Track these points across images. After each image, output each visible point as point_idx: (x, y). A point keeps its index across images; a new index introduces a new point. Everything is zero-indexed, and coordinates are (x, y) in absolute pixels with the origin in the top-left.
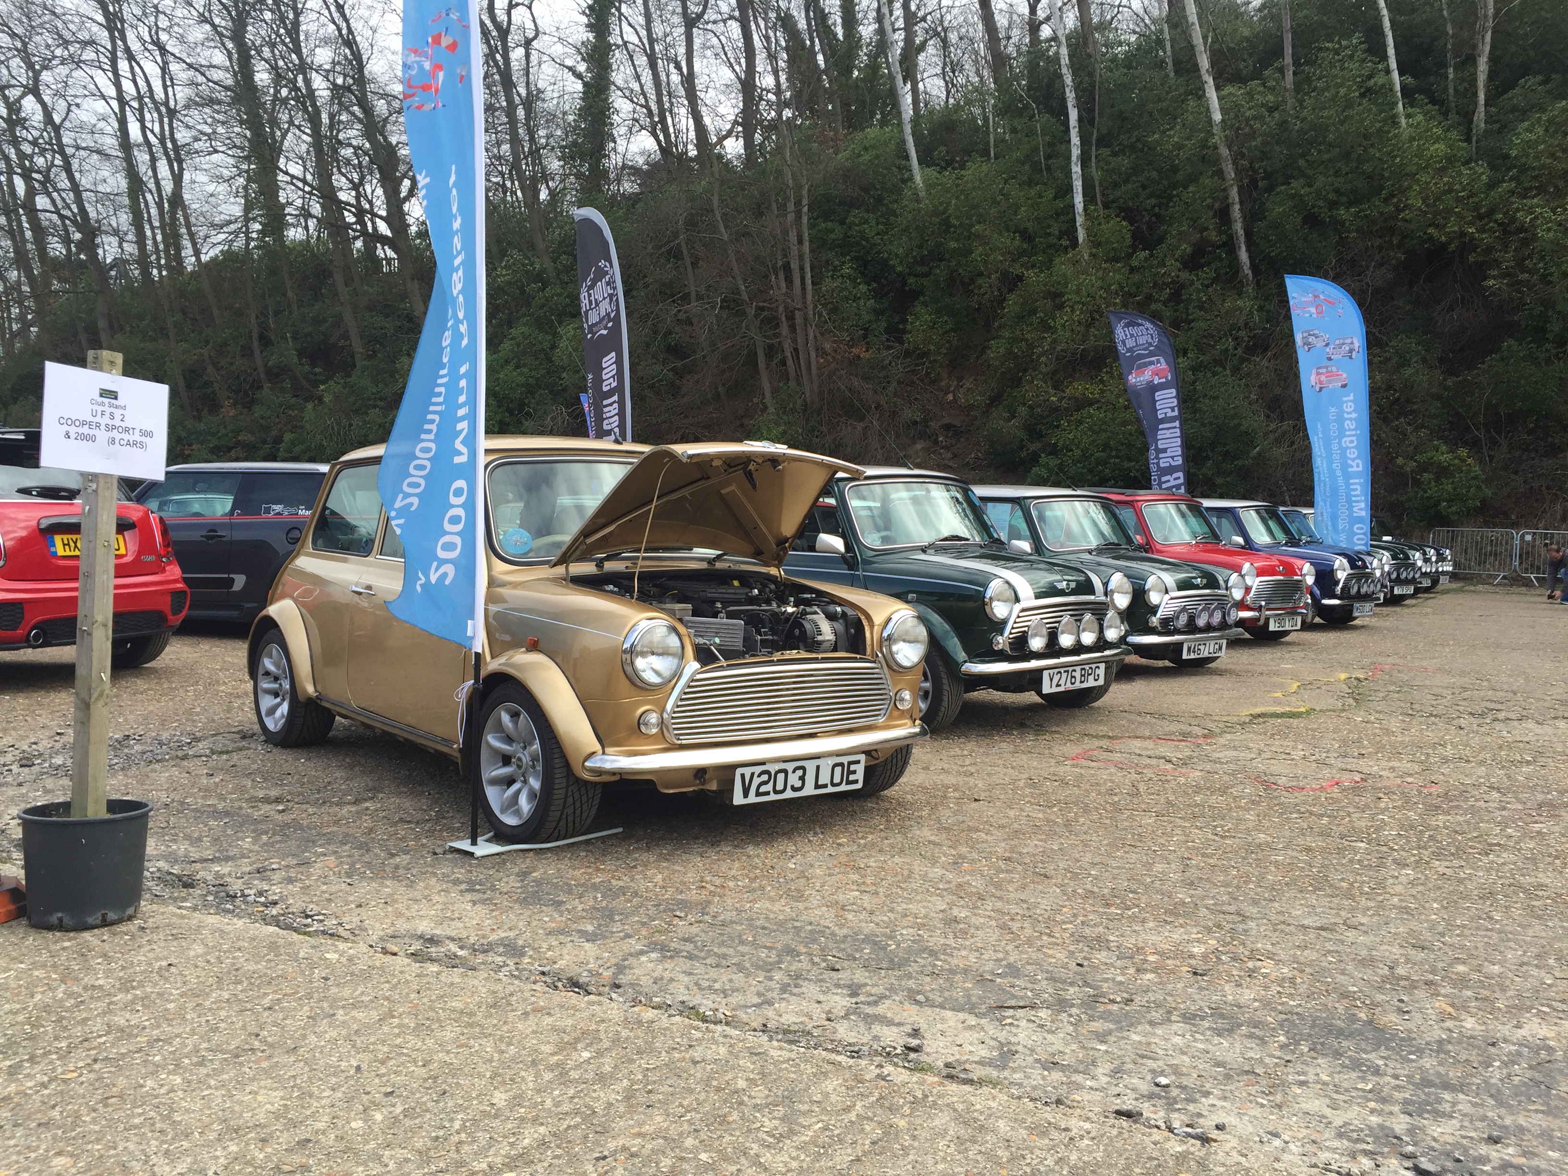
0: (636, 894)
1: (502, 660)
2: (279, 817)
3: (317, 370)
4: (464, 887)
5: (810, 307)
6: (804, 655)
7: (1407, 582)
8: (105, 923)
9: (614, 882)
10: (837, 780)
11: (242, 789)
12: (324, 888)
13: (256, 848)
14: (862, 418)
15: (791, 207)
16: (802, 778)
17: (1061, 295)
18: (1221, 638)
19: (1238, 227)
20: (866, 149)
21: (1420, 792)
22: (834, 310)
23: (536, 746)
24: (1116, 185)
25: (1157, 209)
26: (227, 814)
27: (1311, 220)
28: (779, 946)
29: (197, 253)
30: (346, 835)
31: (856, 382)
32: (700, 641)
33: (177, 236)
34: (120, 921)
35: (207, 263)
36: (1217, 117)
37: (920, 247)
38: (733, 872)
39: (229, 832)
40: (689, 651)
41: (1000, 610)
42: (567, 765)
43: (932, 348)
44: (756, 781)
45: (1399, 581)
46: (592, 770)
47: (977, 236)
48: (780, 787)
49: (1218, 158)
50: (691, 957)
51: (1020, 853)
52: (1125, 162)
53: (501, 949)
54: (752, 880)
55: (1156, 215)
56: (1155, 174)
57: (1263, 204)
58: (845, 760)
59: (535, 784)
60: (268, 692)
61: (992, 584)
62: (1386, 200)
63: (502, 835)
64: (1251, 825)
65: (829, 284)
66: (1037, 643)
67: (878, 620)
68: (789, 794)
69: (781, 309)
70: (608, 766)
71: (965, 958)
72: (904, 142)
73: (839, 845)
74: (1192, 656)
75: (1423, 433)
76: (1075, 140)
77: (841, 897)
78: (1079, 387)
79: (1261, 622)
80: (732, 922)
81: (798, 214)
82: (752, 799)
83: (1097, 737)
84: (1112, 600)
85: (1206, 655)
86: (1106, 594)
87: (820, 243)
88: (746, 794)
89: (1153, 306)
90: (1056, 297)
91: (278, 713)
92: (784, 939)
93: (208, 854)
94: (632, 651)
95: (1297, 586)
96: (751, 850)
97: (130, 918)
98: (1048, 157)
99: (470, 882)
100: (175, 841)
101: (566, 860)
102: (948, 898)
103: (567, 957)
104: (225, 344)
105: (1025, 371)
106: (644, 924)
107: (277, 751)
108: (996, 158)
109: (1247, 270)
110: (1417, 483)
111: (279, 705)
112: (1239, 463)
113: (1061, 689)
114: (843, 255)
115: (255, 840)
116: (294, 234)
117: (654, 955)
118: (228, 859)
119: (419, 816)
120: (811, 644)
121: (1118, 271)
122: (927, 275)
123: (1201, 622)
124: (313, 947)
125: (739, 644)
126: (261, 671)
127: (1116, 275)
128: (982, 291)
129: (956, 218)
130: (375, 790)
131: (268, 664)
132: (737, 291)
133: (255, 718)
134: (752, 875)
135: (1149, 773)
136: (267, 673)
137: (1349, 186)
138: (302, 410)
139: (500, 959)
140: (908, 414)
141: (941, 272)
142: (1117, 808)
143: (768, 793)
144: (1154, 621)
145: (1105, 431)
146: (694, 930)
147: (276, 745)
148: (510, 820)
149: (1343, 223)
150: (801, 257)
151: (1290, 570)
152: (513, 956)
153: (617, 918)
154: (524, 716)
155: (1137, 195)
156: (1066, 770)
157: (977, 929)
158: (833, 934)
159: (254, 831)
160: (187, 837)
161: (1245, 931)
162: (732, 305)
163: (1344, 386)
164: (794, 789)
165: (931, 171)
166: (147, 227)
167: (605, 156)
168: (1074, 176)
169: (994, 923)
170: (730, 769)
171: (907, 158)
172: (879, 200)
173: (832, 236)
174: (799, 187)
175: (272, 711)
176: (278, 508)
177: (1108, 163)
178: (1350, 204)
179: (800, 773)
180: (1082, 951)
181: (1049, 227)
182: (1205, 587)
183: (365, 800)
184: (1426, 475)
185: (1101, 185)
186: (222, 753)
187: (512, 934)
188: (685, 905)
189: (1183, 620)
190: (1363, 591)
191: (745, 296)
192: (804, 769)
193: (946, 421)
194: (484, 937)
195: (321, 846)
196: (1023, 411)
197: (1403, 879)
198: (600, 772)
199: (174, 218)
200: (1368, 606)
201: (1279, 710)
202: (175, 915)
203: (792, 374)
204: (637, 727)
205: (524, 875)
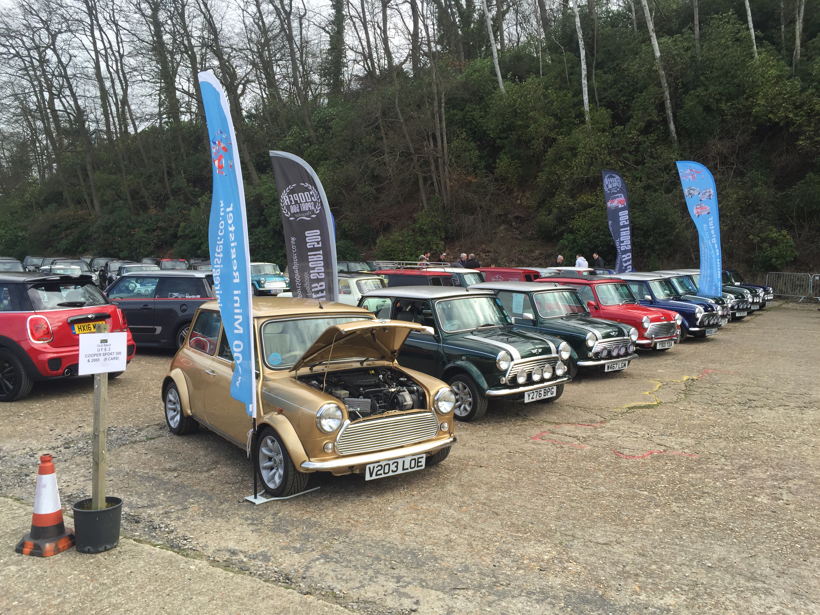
0: (320, 526)
1: (268, 416)
2: (175, 480)
3: (197, 189)
4: (249, 522)
5: (446, 156)
6: (398, 412)
7: (743, 310)
8: (106, 550)
9: (312, 519)
10: (413, 465)
11: (159, 463)
12: (192, 523)
13: (165, 499)
14: (473, 214)
15: (436, 103)
16: (397, 467)
17: (576, 149)
18: (625, 360)
19: (669, 112)
20: (475, 71)
21: (687, 458)
22: (458, 157)
23: (281, 456)
24: (605, 90)
25: (627, 103)
26: (154, 478)
27: (707, 109)
28: (374, 555)
29: (136, 129)
30: (203, 491)
31: (469, 195)
32: (351, 409)
33: (125, 119)
34: (112, 548)
35: (141, 132)
36: (658, 54)
37: (503, 124)
38: (364, 513)
39: (154, 490)
40: (346, 415)
41: (503, 365)
42: (294, 466)
43: (509, 175)
44: (376, 470)
45: (739, 310)
46: (304, 468)
47: (532, 118)
48: (386, 471)
49: (659, 76)
50: (337, 562)
51: (490, 500)
52: (610, 77)
53: (261, 558)
54: (370, 517)
55: (626, 105)
56: (626, 84)
57: (681, 101)
58: (416, 457)
59: (281, 472)
60: (171, 409)
61: (500, 354)
62: (747, 99)
63: (269, 493)
64: (600, 480)
65: (455, 143)
66: (521, 380)
67: (432, 393)
68: (391, 474)
69: (431, 157)
70: (311, 467)
71: (449, 562)
72: (494, 67)
73: (413, 495)
74: (610, 370)
75: (763, 222)
76: (584, 66)
77: (405, 528)
78: (585, 198)
79: (652, 346)
80: (357, 542)
81: (440, 107)
82: (374, 477)
83: (550, 423)
84: (560, 356)
85: (617, 369)
86: (557, 352)
87: (450, 122)
88: (371, 476)
89: (624, 155)
90: (573, 150)
91: (175, 419)
92: (377, 551)
93: (145, 503)
94: (321, 417)
95: (672, 326)
96: (374, 499)
97: (115, 547)
98: (571, 74)
99: (253, 519)
100: (131, 495)
101: (294, 506)
102: (452, 527)
103: (287, 562)
104: (150, 176)
105: (557, 189)
106: (321, 543)
107: (175, 437)
108: (543, 75)
109: (674, 134)
110: (761, 248)
111: (176, 416)
112: (667, 238)
113: (534, 400)
114: (462, 127)
115: (165, 494)
116: (185, 118)
117: (322, 561)
118: (154, 506)
119: (234, 480)
120: (400, 406)
121: (607, 137)
122: (506, 138)
123: (614, 354)
124: (186, 562)
125: (368, 410)
126: (168, 400)
127: (605, 139)
128: (535, 147)
129: (520, 109)
130: (216, 463)
131: (171, 397)
132: (408, 148)
133: (165, 420)
134: (371, 514)
135: (566, 447)
136: (170, 401)
137: (727, 91)
138: (190, 210)
139: (260, 563)
140: (497, 211)
141: (513, 137)
142: (543, 470)
143: (381, 474)
144: (591, 354)
145: (598, 221)
146: (341, 546)
147: (175, 434)
148: (271, 486)
149: (723, 111)
150: (441, 128)
151: (669, 318)
152: (265, 561)
153: (310, 539)
154: (276, 442)
155: (617, 95)
156: (529, 446)
157: (458, 545)
158: (398, 549)
159: (165, 489)
160: (137, 493)
161: (571, 546)
162: (406, 155)
163: (708, 213)
164: (393, 471)
165: (508, 83)
166: (110, 116)
167: (341, 74)
168: (583, 85)
169: (466, 542)
170: (363, 467)
171: (496, 75)
172: (482, 98)
173: (457, 118)
174: (439, 93)
175: (173, 418)
176: (176, 294)
177: (601, 77)
178: (727, 101)
179: (396, 464)
180: (498, 558)
181: (570, 112)
182: (617, 336)
183: (212, 469)
184: (765, 244)
185: (597, 90)
186: (151, 439)
187: (266, 549)
188: (339, 532)
189: (605, 353)
190: (711, 323)
191: (412, 151)
192: (397, 462)
193: (516, 214)
194: (255, 551)
195: (192, 498)
196: (555, 210)
197: (654, 515)
198: (307, 469)
199: (123, 112)
200: (714, 330)
201: (643, 404)
202: (132, 544)
203: (437, 190)
204: (323, 450)
205: (275, 514)
